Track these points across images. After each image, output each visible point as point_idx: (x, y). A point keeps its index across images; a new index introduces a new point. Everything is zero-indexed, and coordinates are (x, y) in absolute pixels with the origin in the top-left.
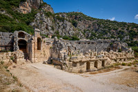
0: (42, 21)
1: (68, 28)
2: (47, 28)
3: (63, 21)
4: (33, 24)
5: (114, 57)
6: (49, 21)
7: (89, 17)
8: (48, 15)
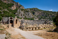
0: (20, 12)
1: (30, 15)
2: (22, 15)
3: (28, 12)
4: (16, 14)
5: (44, 26)
6: (22, 12)
7: (40, 10)
8: (22, 10)
